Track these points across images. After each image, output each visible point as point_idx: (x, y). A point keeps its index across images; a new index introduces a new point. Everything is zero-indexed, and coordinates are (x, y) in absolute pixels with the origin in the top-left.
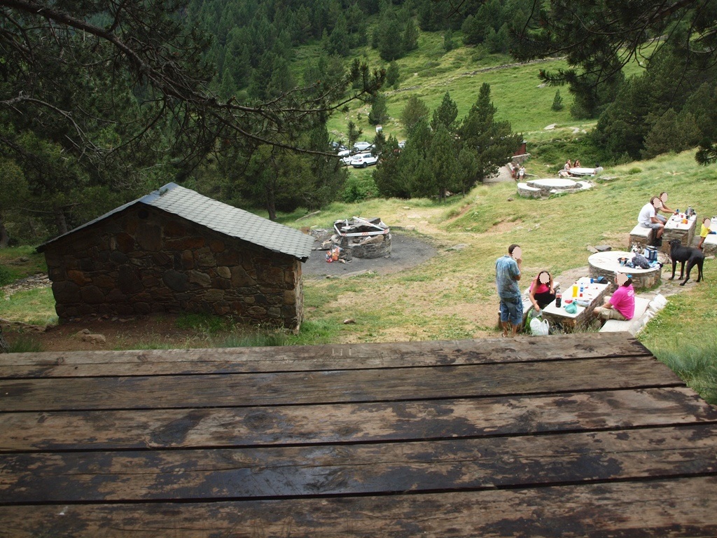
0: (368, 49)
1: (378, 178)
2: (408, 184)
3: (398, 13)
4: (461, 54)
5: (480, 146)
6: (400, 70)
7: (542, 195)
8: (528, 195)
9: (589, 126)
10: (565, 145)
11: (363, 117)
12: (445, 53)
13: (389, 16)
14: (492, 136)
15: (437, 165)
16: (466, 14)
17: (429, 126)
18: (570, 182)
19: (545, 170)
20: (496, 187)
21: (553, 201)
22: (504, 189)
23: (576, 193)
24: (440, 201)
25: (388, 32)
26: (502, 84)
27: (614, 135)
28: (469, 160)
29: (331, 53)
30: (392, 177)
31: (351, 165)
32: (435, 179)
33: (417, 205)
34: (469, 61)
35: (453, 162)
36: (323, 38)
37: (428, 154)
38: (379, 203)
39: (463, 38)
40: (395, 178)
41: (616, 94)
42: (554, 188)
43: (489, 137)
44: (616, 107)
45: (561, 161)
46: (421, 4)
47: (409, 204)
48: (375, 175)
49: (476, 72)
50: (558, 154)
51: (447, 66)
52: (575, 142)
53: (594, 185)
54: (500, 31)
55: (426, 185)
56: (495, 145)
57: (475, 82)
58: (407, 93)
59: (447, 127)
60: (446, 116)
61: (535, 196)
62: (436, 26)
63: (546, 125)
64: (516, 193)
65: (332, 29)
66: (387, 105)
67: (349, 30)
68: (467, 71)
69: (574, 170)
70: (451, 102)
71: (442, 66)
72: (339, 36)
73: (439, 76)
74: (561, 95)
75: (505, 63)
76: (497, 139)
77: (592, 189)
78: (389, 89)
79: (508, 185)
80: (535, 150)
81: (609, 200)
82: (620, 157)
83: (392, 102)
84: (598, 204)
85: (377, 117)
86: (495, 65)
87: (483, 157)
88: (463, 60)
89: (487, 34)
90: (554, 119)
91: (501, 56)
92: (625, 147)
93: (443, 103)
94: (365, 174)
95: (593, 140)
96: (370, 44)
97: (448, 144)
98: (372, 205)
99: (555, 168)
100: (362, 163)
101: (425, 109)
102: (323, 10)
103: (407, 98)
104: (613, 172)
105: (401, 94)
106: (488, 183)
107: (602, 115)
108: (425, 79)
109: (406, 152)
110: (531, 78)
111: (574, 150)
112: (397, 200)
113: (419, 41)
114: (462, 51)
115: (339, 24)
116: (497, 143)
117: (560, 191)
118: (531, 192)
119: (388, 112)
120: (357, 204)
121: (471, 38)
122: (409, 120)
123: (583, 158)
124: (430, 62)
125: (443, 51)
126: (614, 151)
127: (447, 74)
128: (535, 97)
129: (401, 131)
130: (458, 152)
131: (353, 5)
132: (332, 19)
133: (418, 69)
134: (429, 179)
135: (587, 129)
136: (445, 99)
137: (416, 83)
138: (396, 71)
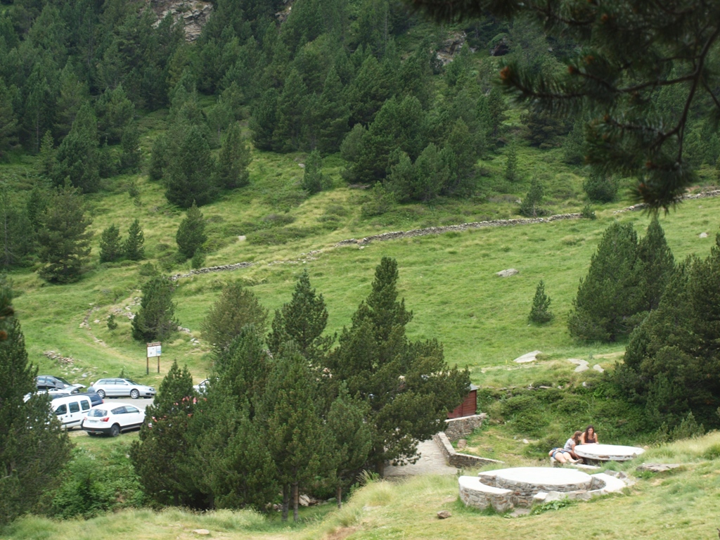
0: (140, 180)
1: (143, 461)
2: (212, 476)
3: (209, 111)
4: (339, 201)
5: (378, 394)
6: (207, 227)
7: (516, 505)
8: (484, 505)
9: (608, 358)
10: (560, 397)
11: (120, 324)
12: (306, 198)
13: (190, 116)
14: (403, 371)
15: (279, 432)
16: (352, 123)
17: (265, 348)
18: (577, 476)
19: (520, 449)
20: (409, 484)
21: (542, 518)
22: (429, 491)
23: (593, 500)
24: (285, 517)
25: (186, 149)
26: (424, 267)
27: (662, 377)
28: (351, 424)
29: (58, 182)
30: (174, 460)
31: (83, 428)
32: (274, 465)
33: (229, 526)
34: (356, 216)
35: (314, 428)
36: (43, 150)
37: (259, 407)
38: (138, 520)
39: (343, 169)
40: (182, 461)
41: (658, 295)
42: (541, 488)
43: (395, 373)
44: (661, 319)
45: (552, 430)
46: (257, 96)
47: (210, 522)
48: (135, 451)
49: (370, 239)
50: (546, 415)
51: (309, 224)
52: (580, 391)
53: (631, 482)
54: (419, 159)
55: (252, 479)
56: (409, 393)
57: (368, 260)
58: (220, 276)
59: (303, 351)
60: (302, 326)
61: (500, 508)
62: (288, 142)
63: (519, 354)
64: (454, 499)
65: (64, 133)
66: (174, 300)
67: (102, 140)
68: (351, 237)
69: (585, 450)
70: (312, 295)
71: (299, 224)
72: (78, 149)
73: (292, 243)
74: (546, 292)
75: (430, 224)
76: (414, 380)
77: (627, 492)
78: (183, 266)
79: (438, 482)
80: (496, 406)
81: (671, 518)
82: (678, 422)
83: (188, 294)
84: (644, 527)
85: (150, 326)
86: (412, 227)
87: (383, 419)
88: (343, 213)
89: (393, 163)
90: (534, 341)
91: (423, 210)
92: (685, 403)
93: (295, 296)
94: (114, 452)
95: (619, 386)
96: (146, 170)
97: (303, 387)
98: (118, 525)
99: (540, 446)
100: (108, 425)
101: (259, 311)
102: (47, 94)
103: (220, 288)
104: (670, 455)
105: (208, 278)
106: (394, 478)
107: (634, 335)
108: (261, 249)
109: (210, 401)
110: (484, 255)
111: (578, 408)
112: (181, 513)
113: (252, 169)
114: (341, 195)
115: (80, 125)
116: (413, 389)
117: (556, 497)
118: (492, 498)
119: (176, 315)
120: (84, 522)
121: (360, 170)
122: (223, 333)
123: (600, 426)
124: (272, 214)
125: (302, 193)
126: (663, 410)
127: (308, 241)
128: (493, 295)
129: (204, 358)
130: (327, 407)
131: (112, 88)
132: (66, 114)
133: (248, 228)
134: (259, 465)
135: (605, 363)
136: (300, 289)
137: (242, 256)
138: (198, 229)
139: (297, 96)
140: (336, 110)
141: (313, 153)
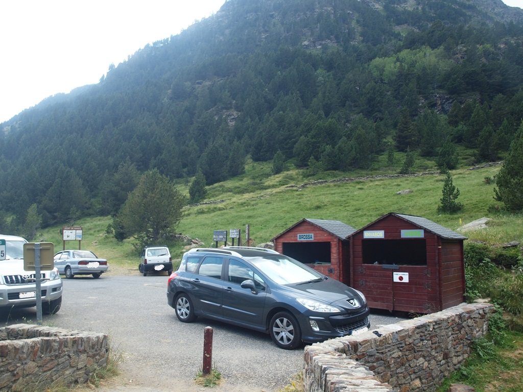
4: (291, 174)
12: (273, 175)
49: (305, 184)
51: (271, 184)
68: (294, 185)
71: (266, 184)
88: (292, 178)
114: (293, 172)
121: (303, 159)
125: (271, 173)
139: (273, 131)
140: (292, 136)
141: (278, 152)
